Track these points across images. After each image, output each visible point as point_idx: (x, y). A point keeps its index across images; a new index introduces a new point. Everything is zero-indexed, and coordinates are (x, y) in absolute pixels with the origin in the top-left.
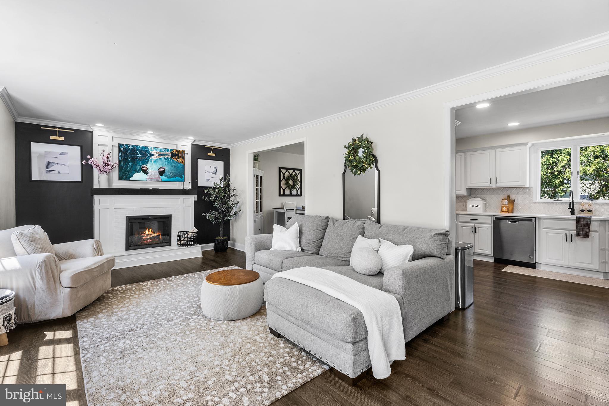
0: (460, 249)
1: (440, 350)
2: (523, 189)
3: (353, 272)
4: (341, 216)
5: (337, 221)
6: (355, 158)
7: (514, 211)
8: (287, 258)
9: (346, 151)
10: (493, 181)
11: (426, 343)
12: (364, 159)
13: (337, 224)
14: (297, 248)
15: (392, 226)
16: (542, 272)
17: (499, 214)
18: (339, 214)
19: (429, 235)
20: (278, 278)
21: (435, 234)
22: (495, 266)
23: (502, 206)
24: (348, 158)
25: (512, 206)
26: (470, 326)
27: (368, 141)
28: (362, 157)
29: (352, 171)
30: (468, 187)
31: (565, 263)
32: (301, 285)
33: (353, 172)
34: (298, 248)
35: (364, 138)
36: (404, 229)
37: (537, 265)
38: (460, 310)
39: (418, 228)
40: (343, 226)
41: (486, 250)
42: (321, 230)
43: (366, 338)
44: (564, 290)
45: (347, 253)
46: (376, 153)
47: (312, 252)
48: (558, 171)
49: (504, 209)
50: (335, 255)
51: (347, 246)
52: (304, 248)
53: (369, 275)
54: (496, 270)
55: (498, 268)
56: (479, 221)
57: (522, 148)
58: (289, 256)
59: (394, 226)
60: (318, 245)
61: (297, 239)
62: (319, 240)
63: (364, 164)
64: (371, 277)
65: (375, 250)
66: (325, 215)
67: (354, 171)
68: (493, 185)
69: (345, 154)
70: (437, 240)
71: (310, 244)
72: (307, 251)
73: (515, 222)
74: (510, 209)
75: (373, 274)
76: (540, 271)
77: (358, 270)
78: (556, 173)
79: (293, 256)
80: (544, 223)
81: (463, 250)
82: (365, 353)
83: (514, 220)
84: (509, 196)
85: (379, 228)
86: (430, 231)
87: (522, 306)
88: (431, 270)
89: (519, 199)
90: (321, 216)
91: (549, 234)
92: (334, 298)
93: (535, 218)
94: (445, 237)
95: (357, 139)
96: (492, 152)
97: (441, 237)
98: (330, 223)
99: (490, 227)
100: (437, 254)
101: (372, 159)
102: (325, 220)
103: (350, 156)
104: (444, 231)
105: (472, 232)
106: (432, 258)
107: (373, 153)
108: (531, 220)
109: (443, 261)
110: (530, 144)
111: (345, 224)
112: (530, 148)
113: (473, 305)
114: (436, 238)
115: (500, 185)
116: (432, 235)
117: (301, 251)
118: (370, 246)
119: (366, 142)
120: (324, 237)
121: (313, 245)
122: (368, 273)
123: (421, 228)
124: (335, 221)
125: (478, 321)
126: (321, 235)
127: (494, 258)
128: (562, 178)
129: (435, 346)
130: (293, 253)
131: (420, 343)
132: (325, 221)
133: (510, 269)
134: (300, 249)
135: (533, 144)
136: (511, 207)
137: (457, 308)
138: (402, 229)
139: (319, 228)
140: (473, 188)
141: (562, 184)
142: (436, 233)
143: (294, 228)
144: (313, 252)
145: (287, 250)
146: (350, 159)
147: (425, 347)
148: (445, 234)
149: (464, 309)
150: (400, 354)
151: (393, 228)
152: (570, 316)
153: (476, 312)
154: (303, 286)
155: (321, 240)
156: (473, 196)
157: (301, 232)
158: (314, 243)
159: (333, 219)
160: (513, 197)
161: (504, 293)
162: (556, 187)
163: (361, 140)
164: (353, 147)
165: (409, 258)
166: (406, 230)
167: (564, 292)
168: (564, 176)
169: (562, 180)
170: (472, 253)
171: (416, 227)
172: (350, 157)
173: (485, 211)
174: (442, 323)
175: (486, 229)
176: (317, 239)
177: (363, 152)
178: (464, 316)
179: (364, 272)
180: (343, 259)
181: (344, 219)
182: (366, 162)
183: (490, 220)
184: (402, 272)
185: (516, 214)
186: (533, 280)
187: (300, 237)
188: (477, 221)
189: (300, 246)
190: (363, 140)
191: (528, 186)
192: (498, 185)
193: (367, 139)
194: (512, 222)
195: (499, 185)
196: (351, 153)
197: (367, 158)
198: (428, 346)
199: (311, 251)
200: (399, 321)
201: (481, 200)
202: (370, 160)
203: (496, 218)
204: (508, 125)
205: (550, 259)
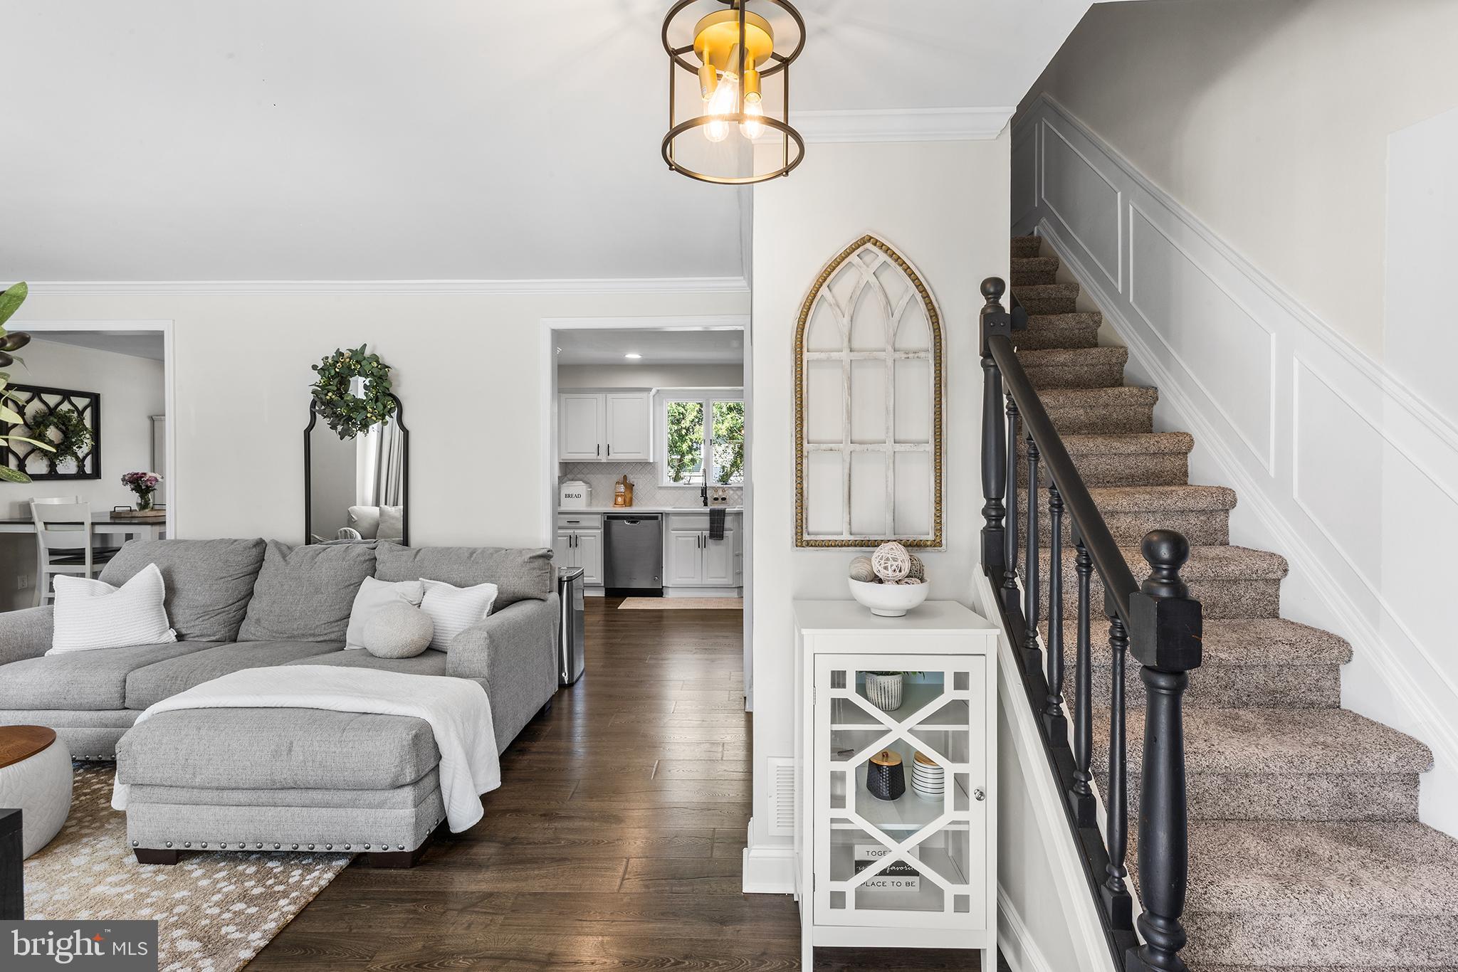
0: (565, 579)
1: (548, 757)
2: (645, 466)
3: (368, 658)
4: (300, 535)
5: (290, 548)
6: (342, 398)
7: (634, 504)
8: (139, 666)
9: (317, 378)
10: (603, 450)
11: (523, 755)
12: (368, 403)
13: (293, 558)
14: (162, 633)
15: (442, 550)
16: (672, 601)
17: (611, 509)
18: (295, 532)
19: (520, 560)
20: (170, 713)
21: (530, 558)
22: (606, 603)
23: (616, 495)
24: (323, 396)
25: (630, 495)
26: (580, 707)
27: (378, 362)
28: (365, 398)
29: (334, 427)
30: (563, 460)
31: (696, 581)
32: (256, 711)
33: (336, 429)
34: (165, 635)
35: (368, 353)
36: (471, 554)
37: (665, 591)
38: (566, 688)
39: (498, 550)
40: (313, 559)
41: (592, 577)
42: (242, 575)
43: (436, 769)
44: (697, 622)
45: (331, 622)
46: (401, 393)
47: (213, 638)
48: (685, 428)
49: (620, 499)
50: (296, 633)
51: (331, 606)
52: (184, 631)
53: (408, 658)
54: (609, 609)
55: (611, 605)
56: (583, 524)
57: (644, 395)
58: (143, 659)
59: (449, 549)
60: (235, 616)
61: (160, 611)
62: (237, 604)
63: (369, 415)
64: (413, 659)
65: (414, 603)
66: (253, 536)
67: (340, 428)
68: (603, 458)
69: (315, 385)
70: (534, 569)
71: (207, 617)
72: (196, 639)
73: (635, 522)
74: (627, 500)
75: (419, 653)
76: (668, 599)
77: (381, 652)
78: (684, 432)
79: (160, 658)
80: (674, 522)
81: (570, 580)
82: (434, 797)
83: (634, 519)
84: (625, 477)
85: (415, 557)
86: (520, 552)
87: (650, 658)
88: (530, 621)
89: (639, 481)
90: (236, 541)
91: (680, 539)
92: (357, 715)
93: (662, 513)
94: (547, 561)
95: (347, 354)
96: (601, 396)
97: (541, 561)
98: (271, 554)
99: (599, 533)
100: (536, 594)
101: (390, 405)
102: (254, 549)
103: (329, 392)
104: (545, 551)
105: (570, 545)
106: (526, 602)
107: (392, 391)
108: (656, 518)
109: (545, 603)
110: (654, 391)
111: (318, 555)
112: (654, 396)
113: (584, 674)
114: (532, 565)
115: (614, 457)
116: (526, 560)
117: (176, 640)
118: (401, 597)
119: (375, 365)
120: (253, 591)
121: (218, 617)
122: (406, 654)
123: (502, 549)
124: (285, 550)
125: (590, 696)
126: (243, 589)
127: (606, 589)
128: (691, 440)
129: (539, 753)
130: (152, 651)
131: (513, 758)
132: (254, 552)
133: (629, 604)
134: (171, 635)
135: (658, 390)
136: (628, 496)
137: (562, 685)
138: (467, 555)
139: (236, 570)
140: (569, 463)
141: (691, 449)
142: (531, 555)
143: (148, 579)
144: (217, 637)
145: (123, 645)
146: (328, 397)
147: (525, 760)
148: (546, 557)
149: (571, 685)
150: (492, 780)
151: (446, 553)
152: (706, 656)
153: (589, 684)
154: (262, 711)
155: (243, 601)
156: (570, 476)
157: (171, 590)
158: (219, 614)
159: (277, 544)
160: (631, 479)
161: (624, 644)
162: (683, 455)
163: (360, 358)
164: (337, 370)
165: (488, 608)
166: (475, 554)
167: (697, 624)
168: (693, 437)
169: (690, 444)
170: (582, 584)
171: (493, 548)
172: (330, 394)
173: (590, 504)
174: (542, 715)
175: (593, 538)
176: (230, 602)
177: (366, 387)
178: (571, 695)
179: (396, 654)
180: (321, 639)
181: (310, 544)
182: (375, 409)
183: (598, 522)
184: (485, 635)
185: (636, 509)
186: (659, 615)
187: (168, 604)
188: (577, 525)
189: (172, 625)
190: (365, 358)
191: (651, 461)
192: (610, 457)
193: (375, 358)
194: (632, 522)
195: (612, 458)
196: (331, 385)
197: (376, 401)
198: (528, 757)
199: (210, 636)
200: (488, 722)
201: (583, 484)
202: (385, 407)
203: (608, 518)
204: (627, 356)
205: (680, 578)
